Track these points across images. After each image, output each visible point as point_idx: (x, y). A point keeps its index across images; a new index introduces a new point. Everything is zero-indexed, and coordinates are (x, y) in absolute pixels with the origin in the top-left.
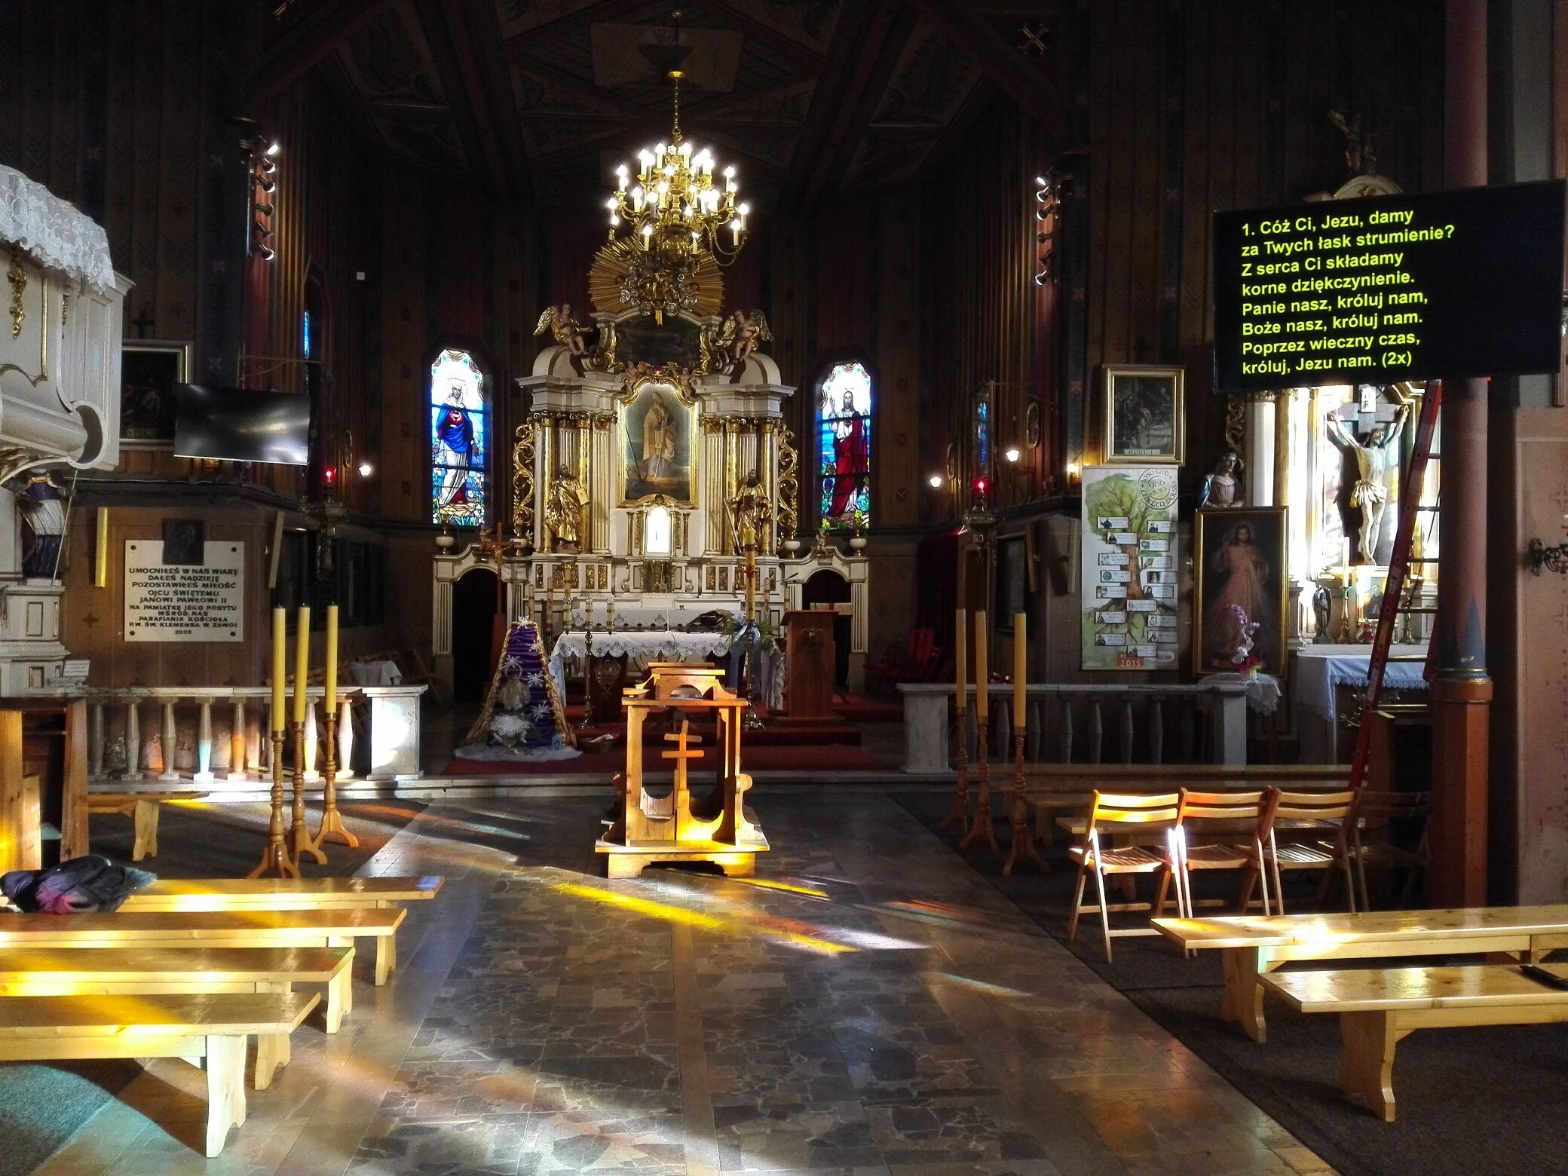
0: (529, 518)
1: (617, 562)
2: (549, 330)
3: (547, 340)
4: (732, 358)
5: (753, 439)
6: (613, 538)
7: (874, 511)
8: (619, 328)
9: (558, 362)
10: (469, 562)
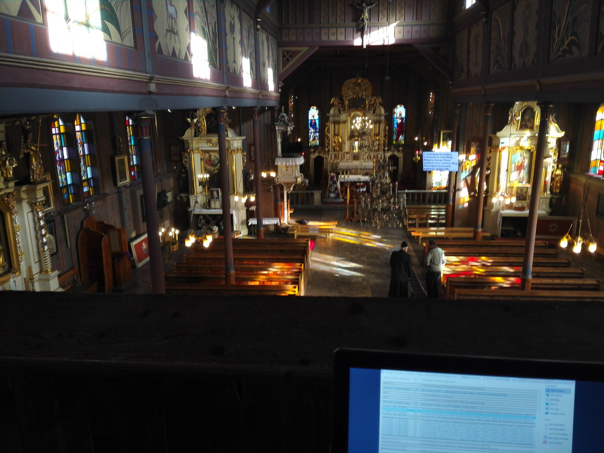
0: (329, 144)
1: (347, 153)
2: (333, 102)
3: (333, 105)
4: (373, 107)
5: (378, 125)
6: (347, 148)
7: (405, 140)
8: (348, 100)
9: (336, 110)
10: (317, 154)
